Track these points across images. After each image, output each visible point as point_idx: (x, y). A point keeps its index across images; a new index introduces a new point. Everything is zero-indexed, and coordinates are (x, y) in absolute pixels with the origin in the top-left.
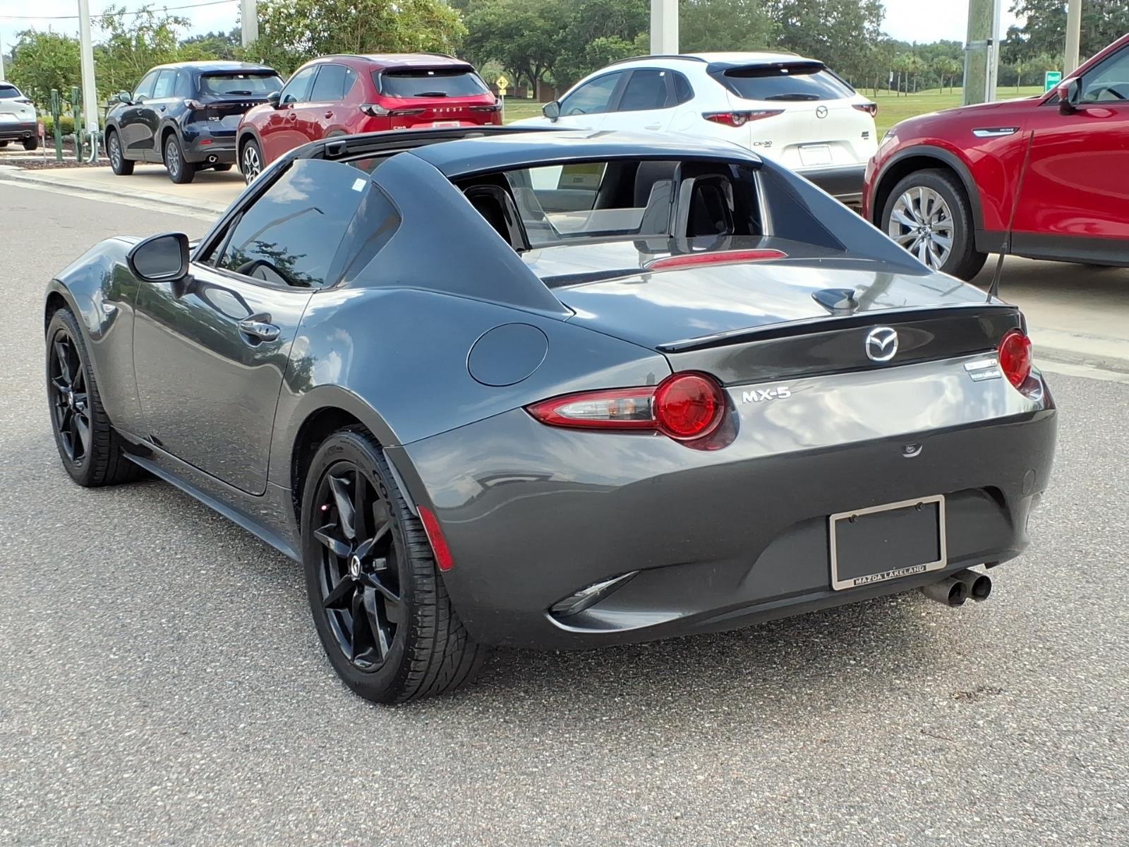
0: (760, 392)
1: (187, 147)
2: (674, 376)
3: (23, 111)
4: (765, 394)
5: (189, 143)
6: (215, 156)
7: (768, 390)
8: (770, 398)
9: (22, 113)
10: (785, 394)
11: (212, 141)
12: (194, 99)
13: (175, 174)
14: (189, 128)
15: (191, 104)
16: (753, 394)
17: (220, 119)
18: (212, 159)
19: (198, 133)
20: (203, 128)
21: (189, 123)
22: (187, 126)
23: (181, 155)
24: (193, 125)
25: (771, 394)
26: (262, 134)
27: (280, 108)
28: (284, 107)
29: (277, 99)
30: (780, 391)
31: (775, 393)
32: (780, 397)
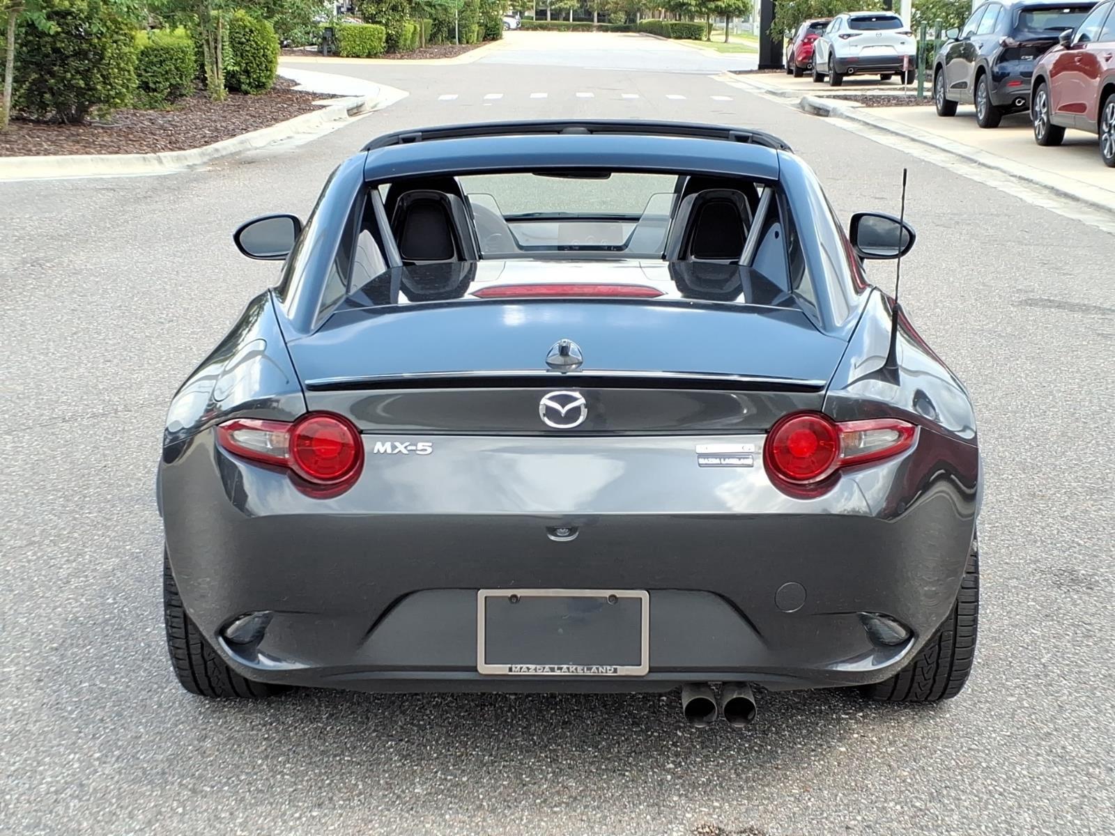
0: (397, 444)
1: (995, 88)
2: (309, 415)
3: (903, 43)
4: (401, 447)
5: (997, 83)
6: (1023, 99)
7: (407, 444)
8: (407, 452)
9: (901, 45)
10: (426, 450)
11: (1022, 83)
12: (1009, 37)
13: (981, 118)
14: (1001, 68)
15: (1004, 41)
16: (388, 446)
17: (1034, 58)
18: (1019, 102)
19: (1009, 74)
20: (1014, 67)
21: (1001, 62)
22: (999, 65)
23: (987, 97)
24: (1004, 64)
25: (409, 448)
26: (1052, 77)
27: (1073, 48)
28: (1078, 47)
29: (1068, 38)
30: (420, 446)
31: (414, 448)
32: (418, 452)
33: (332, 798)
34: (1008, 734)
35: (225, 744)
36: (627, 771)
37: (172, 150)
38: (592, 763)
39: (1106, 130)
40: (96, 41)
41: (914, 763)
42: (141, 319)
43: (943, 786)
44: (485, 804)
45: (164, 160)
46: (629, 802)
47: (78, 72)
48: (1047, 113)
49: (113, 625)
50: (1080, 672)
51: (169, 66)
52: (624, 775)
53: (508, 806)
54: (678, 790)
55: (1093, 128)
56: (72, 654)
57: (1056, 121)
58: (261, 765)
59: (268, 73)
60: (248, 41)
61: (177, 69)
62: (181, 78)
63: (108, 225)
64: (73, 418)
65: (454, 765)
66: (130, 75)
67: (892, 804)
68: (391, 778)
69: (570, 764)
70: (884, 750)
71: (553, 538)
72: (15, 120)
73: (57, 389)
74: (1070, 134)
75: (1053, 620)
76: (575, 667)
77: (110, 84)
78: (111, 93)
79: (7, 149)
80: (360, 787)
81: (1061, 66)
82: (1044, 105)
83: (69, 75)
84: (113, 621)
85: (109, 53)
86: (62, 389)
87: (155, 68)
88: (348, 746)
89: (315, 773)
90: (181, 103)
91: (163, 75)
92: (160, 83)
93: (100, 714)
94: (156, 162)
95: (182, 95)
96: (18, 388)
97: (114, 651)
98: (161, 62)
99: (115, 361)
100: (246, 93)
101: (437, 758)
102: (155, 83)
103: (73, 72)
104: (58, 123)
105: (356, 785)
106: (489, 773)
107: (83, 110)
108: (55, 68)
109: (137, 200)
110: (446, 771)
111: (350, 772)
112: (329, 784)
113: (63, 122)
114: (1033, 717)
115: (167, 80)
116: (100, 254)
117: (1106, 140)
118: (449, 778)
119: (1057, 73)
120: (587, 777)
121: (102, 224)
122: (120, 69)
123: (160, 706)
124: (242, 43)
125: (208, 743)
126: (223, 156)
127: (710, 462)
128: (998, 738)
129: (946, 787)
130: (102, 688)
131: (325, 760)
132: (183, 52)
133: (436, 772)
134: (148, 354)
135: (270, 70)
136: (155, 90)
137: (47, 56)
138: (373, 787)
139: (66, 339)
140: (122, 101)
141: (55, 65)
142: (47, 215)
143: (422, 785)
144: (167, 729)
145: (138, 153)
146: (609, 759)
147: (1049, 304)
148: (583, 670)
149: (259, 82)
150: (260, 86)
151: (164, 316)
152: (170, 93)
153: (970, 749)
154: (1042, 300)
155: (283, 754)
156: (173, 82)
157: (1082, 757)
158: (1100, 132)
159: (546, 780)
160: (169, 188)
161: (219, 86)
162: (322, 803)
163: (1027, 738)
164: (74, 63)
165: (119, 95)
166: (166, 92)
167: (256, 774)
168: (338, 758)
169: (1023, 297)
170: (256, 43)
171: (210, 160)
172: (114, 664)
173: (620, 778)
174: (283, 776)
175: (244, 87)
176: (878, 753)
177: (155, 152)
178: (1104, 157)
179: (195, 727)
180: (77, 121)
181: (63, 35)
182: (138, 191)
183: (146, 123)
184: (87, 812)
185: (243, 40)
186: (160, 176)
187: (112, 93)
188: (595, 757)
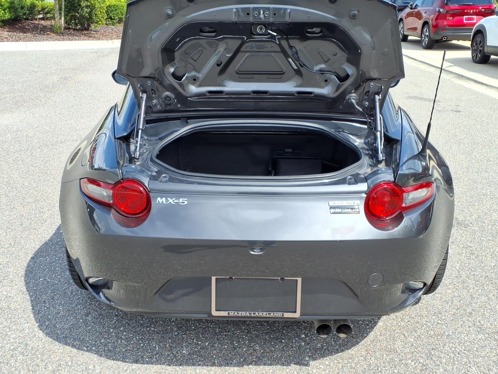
0: (169, 199)
2: (122, 181)
4: (171, 201)
7: (174, 199)
8: (174, 203)
16: (164, 200)
25: (175, 201)
26: (405, 18)
27: (413, 9)
28: (415, 8)
29: (412, 5)
30: (181, 200)
31: (178, 201)
32: (180, 204)
33: (143, 356)
34: (453, 313)
35: (97, 319)
36: (283, 339)
37: (117, 39)
38: (266, 334)
39: (424, 37)
41: (415, 333)
42: (97, 100)
43: (431, 348)
44: (216, 362)
46: (285, 361)
48: (403, 31)
49: (60, 245)
50: (474, 274)
51: (118, 11)
52: (282, 342)
53: (227, 363)
54: (308, 352)
55: (419, 36)
56: (40, 261)
57: (406, 33)
58: (112, 332)
61: (121, 12)
62: (122, 15)
63: (93, 65)
64: (65, 142)
65: (202, 334)
66: (104, 14)
67: (410, 361)
68: (172, 343)
69: (256, 334)
70: (400, 324)
71: (252, 253)
72: (65, 28)
73: (61, 129)
74: (410, 38)
75: (455, 245)
76: (262, 312)
79: (62, 39)
80: (157, 349)
81: (409, 15)
82: (402, 28)
84: (60, 243)
85: (97, 6)
86: (63, 129)
87: (113, 12)
88: (154, 320)
89: (137, 339)
91: (116, 14)
93: (44, 297)
95: (123, 21)
96: (47, 128)
97: (58, 260)
98: (116, 10)
99: (85, 117)
101: (194, 330)
102: (114, 17)
104: (81, 30)
105: (155, 347)
106: (218, 340)
107: (89, 25)
108: (79, 11)
109: (104, 56)
110: (198, 339)
111: (153, 339)
112: (143, 346)
113: (83, 30)
114: (461, 302)
116: (88, 76)
117: (424, 40)
118: (199, 343)
119: (407, 17)
120: (264, 344)
121: (91, 65)
122: (101, 12)
123: (72, 294)
125: (89, 318)
127: (336, 211)
128: (449, 316)
129: (432, 349)
130: (48, 282)
131: (142, 329)
132: (123, 6)
133: (194, 339)
134: (97, 115)
136: (114, 19)
138: (163, 348)
139: (69, 108)
140: (102, 22)
141: (79, 10)
142: (72, 61)
143: (186, 347)
144: (73, 307)
145: (106, 40)
146: (274, 331)
147: (416, 98)
148: (266, 314)
151: (106, 99)
152: (118, 21)
153: (438, 323)
154: (414, 97)
155: (123, 326)
157: (489, 328)
158: (421, 37)
159: (245, 345)
160: (115, 52)
162: (138, 360)
163: (462, 315)
164: (85, 9)
165: (100, 20)
167: (109, 339)
168: (148, 329)
169: (407, 95)
172: (56, 267)
173: (280, 344)
174: (121, 340)
176: (397, 326)
177: (112, 40)
178: (423, 46)
179: (85, 307)
180: (87, 29)
182: (104, 53)
183: (110, 30)
184: (25, 363)
186: (113, 48)
187: (98, 20)
188: (268, 329)
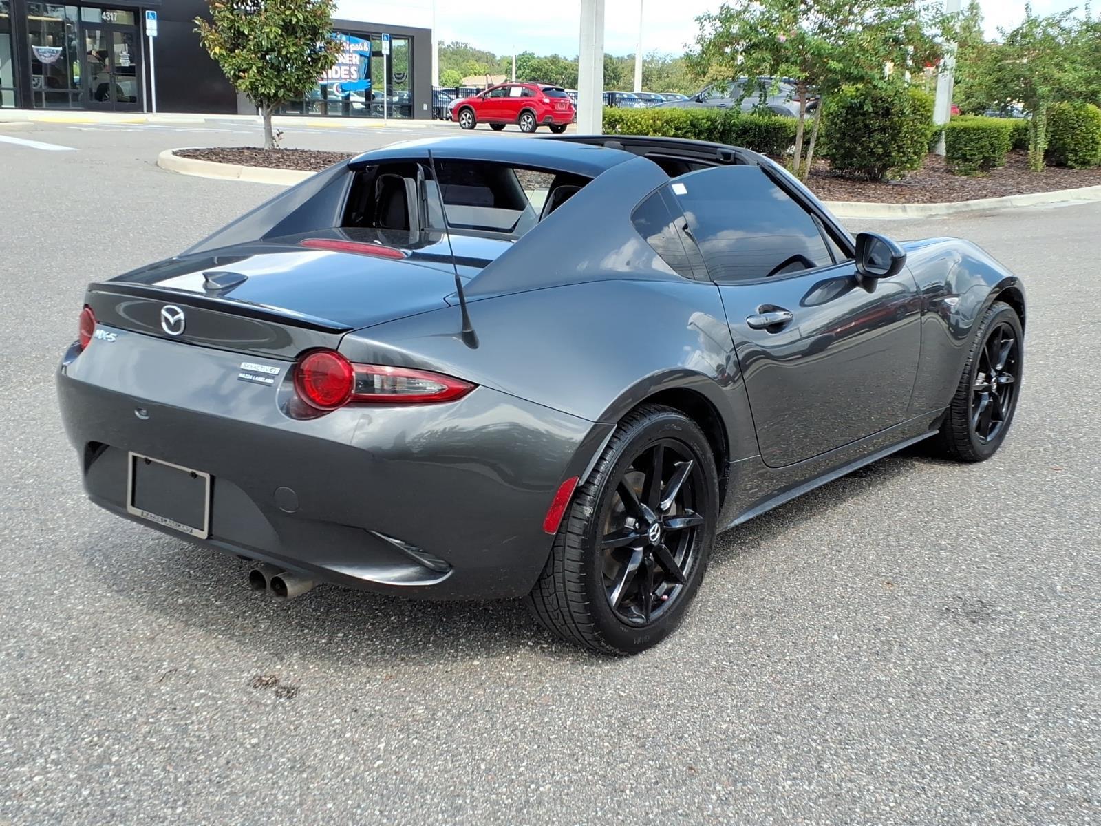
4: (104, 335)
7: (107, 333)
8: (105, 339)
10: (112, 339)
16: (101, 333)
25: (107, 336)
40: (897, 119)
45: (908, 209)
47: (880, 142)
51: (985, 142)
59: (1094, 152)
60: (1079, 126)
61: (991, 144)
62: (993, 152)
77: (903, 152)
78: (903, 159)
83: (872, 145)
85: (905, 128)
87: (972, 144)
90: (994, 171)
91: (978, 149)
92: (975, 155)
94: (900, 210)
95: (995, 166)
100: (1072, 167)
102: (971, 155)
103: (876, 142)
107: (880, 171)
108: (863, 139)
113: (867, 180)
115: (981, 153)
124: (1074, 128)
126: (972, 210)
132: (998, 131)
135: (1096, 151)
136: (970, 161)
137: (859, 130)
140: (912, 165)
141: (863, 137)
149: (1084, 159)
150: (1085, 163)
152: (983, 164)
156: (987, 155)
161: (1038, 160)
164: (878, 136)
165: (911, 161)
166: (979, 163)
170: (1087, 128)
171: (956, 212)
175: (1069, 163)
177: (907, 203)
180: (876, 179)
181: (872, 115)
185: (1076, 125)
